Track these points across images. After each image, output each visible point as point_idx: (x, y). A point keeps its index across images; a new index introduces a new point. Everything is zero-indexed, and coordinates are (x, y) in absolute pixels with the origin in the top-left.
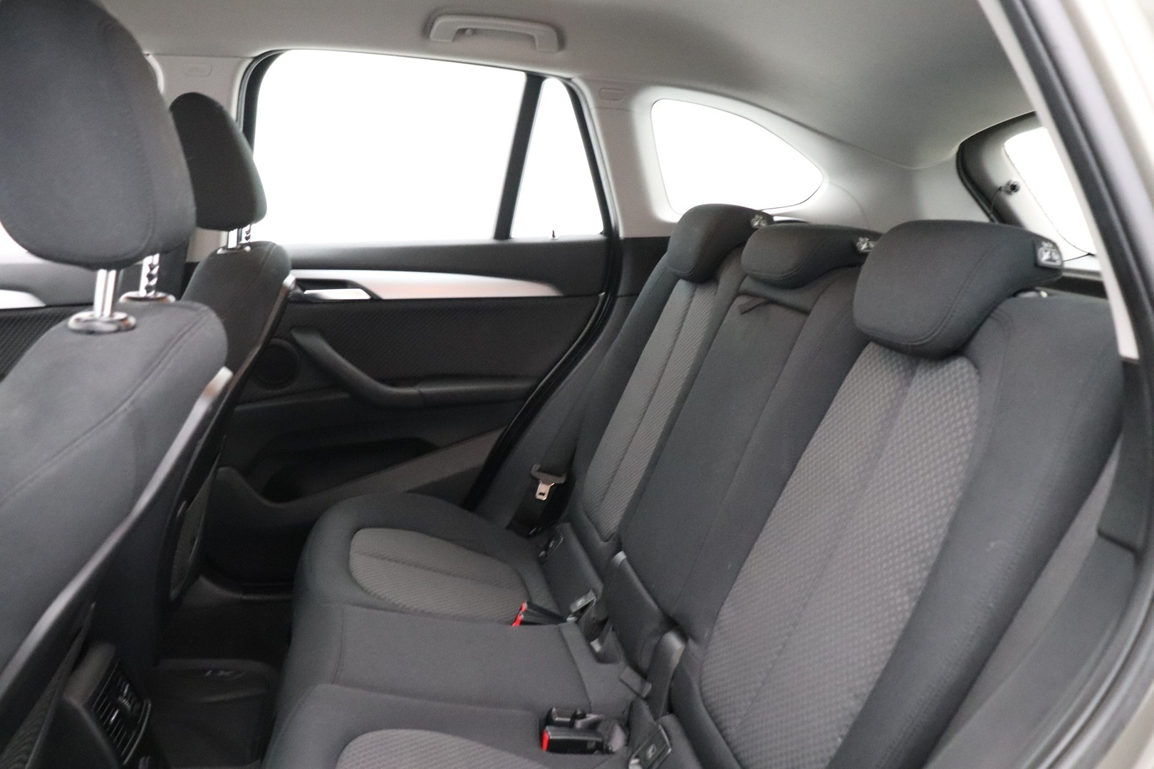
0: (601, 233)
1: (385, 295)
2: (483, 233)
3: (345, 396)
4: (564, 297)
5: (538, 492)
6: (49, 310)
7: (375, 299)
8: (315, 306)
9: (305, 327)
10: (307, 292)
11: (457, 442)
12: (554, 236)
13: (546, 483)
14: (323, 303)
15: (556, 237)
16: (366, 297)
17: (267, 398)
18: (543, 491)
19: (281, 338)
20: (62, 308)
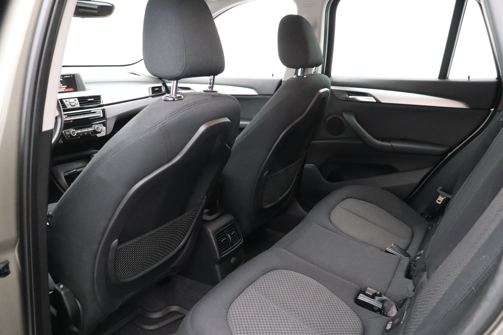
0: (496, 78)
1: (383, 101)
2: (433, 75)
3: (360, 142)
4: (471, 109)
5: (438, 200)
6: (259, 96)
7: (378, 102)
8: (353, 103)
9: (348, 112)
10: (350, 97)
11: (409, 170)
12: (469, 78)
13: (443, 196)
14: (358, 102)
15: (471, 78)
16: (375, 101)
17: (332, 139)
18: (440, 200)
19: (339, 115)
20: (263, 96)
